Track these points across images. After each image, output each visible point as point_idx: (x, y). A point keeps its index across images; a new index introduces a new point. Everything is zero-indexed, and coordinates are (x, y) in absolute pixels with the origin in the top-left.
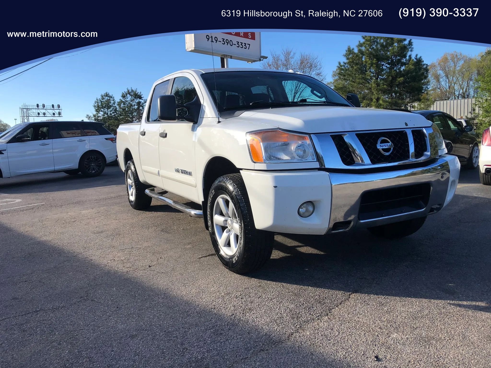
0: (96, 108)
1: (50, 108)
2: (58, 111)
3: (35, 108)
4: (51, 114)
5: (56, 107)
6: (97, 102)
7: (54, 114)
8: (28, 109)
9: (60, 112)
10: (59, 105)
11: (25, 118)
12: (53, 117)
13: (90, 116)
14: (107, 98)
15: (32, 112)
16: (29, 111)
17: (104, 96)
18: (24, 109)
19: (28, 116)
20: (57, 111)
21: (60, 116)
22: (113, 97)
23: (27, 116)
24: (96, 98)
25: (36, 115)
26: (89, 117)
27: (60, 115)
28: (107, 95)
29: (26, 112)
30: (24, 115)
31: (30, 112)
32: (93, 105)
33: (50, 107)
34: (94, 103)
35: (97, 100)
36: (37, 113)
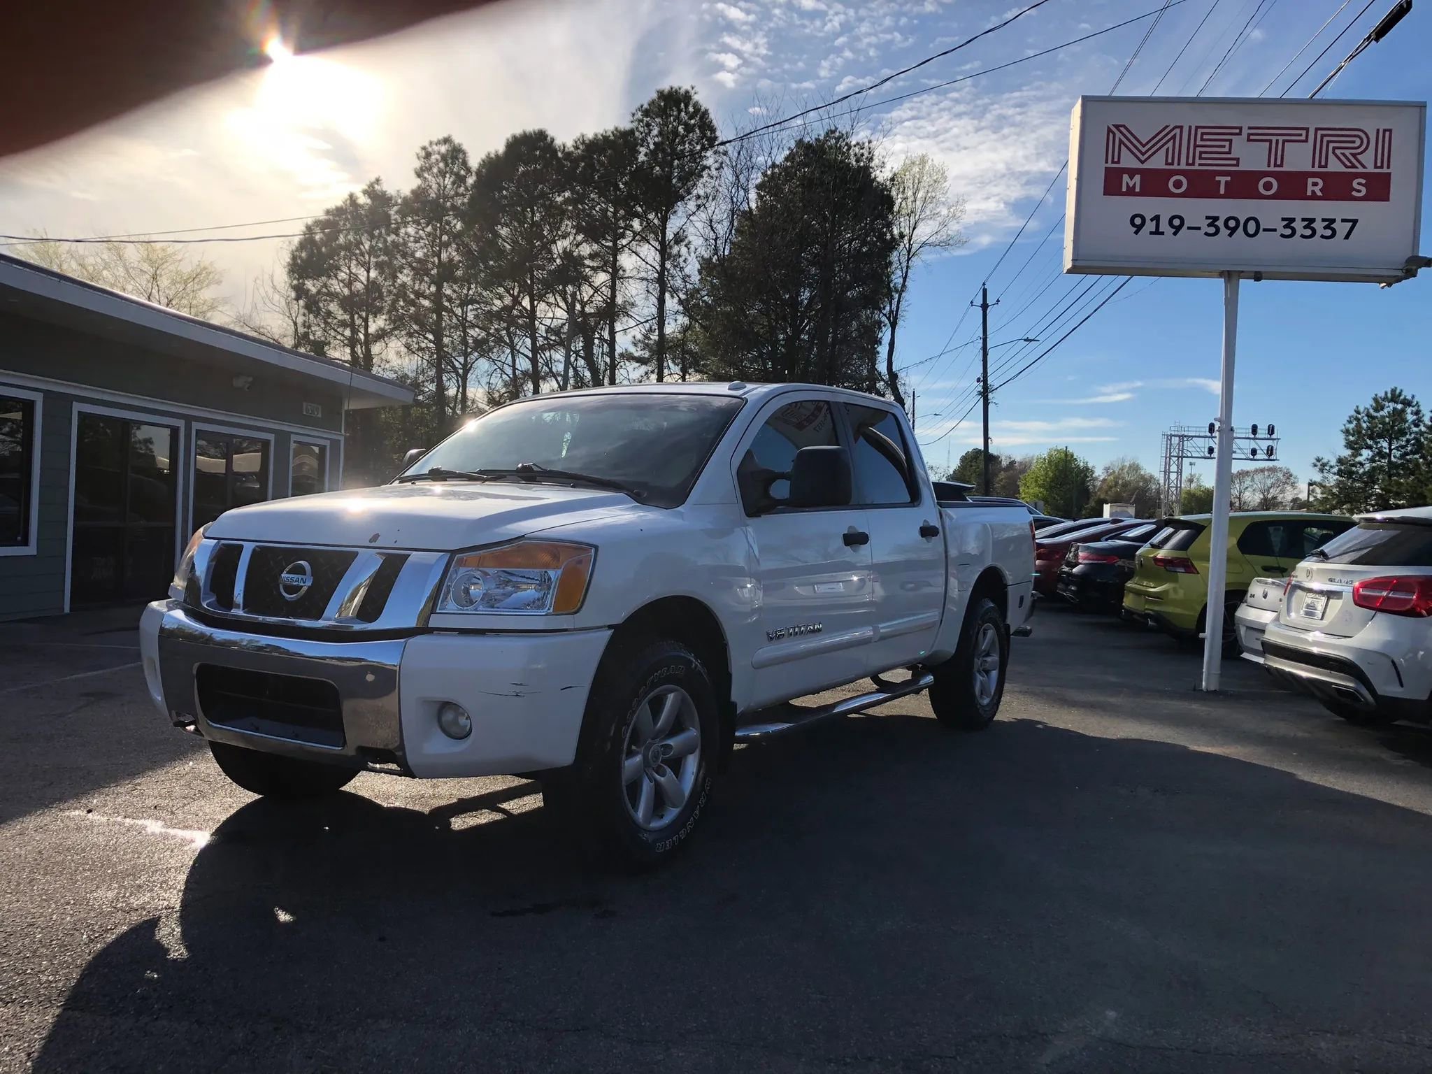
0: (1351, 438)
1: (1244, 436)
2: (1269, 443)
3: (1202, 434)
4: (1246, 451)
5: (1262, 432)
6: (1358, 420)
7: (1254, 452)
8: (1185, 436)
9: (1272, 447)
10: (1273, 427)
11: (1172, 462)
12: (1251, 460)
13: (1325, 461)
14: (1392, 405)
15: (1195, 445)
16: (1185, 443)
17: (1385, 399)
18: (1175, 436)
19: (1183, 457)
20: (1264, 445)
21: (1272, 457)
22: (1414, 403)
23: (1178, 457)
24: (1355, 408)
25: (1203, 455)
26: (1324, 465)
27: (1272, 454)
28: (1395, 397)
29: (1179, 444)
30: (1170, 453)
31: (1189, 445)
32: (1343, 428)
33: (1244, 431)
34: (1345, 422)
35: (1358, 412)
36: (1206, 450)
